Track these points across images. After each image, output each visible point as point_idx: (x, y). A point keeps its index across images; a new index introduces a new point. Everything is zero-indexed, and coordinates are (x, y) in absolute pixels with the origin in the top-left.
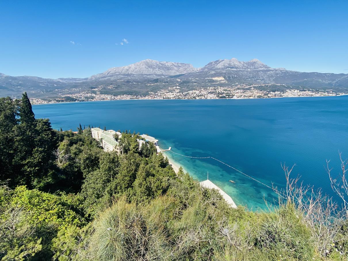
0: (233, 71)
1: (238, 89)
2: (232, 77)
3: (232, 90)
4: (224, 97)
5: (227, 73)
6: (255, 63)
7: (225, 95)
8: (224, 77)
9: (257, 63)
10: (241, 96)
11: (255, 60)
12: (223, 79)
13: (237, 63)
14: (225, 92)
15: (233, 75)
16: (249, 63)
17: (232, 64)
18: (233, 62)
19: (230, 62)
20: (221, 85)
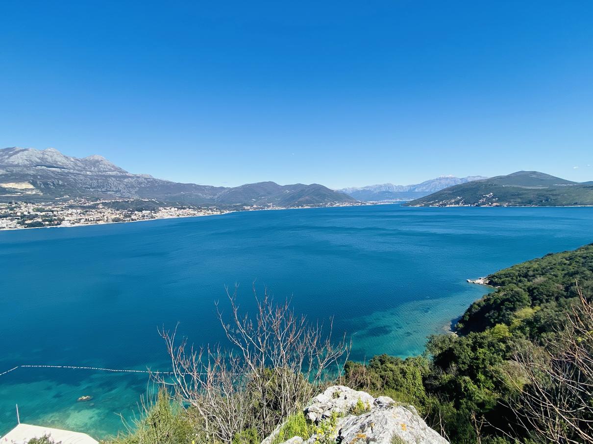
0: (53, 172)
1: (71, 207)
2: (53, 184)
3: (56, 209)
4: (40, 224)
5: (40, 176)
6: (98, 161)
7: (40, 220)
8: (34, 183)
9: (104, 162)
10: (80, 219)
11: (97, 157)
12: (31, 187)
13: (60, 160)
14: (39, 213)
15: (56, 182)
16: (86, 160)
17: (50, 159)
18: (51, 157)
19: (43, 154)
20: (28, 199)
